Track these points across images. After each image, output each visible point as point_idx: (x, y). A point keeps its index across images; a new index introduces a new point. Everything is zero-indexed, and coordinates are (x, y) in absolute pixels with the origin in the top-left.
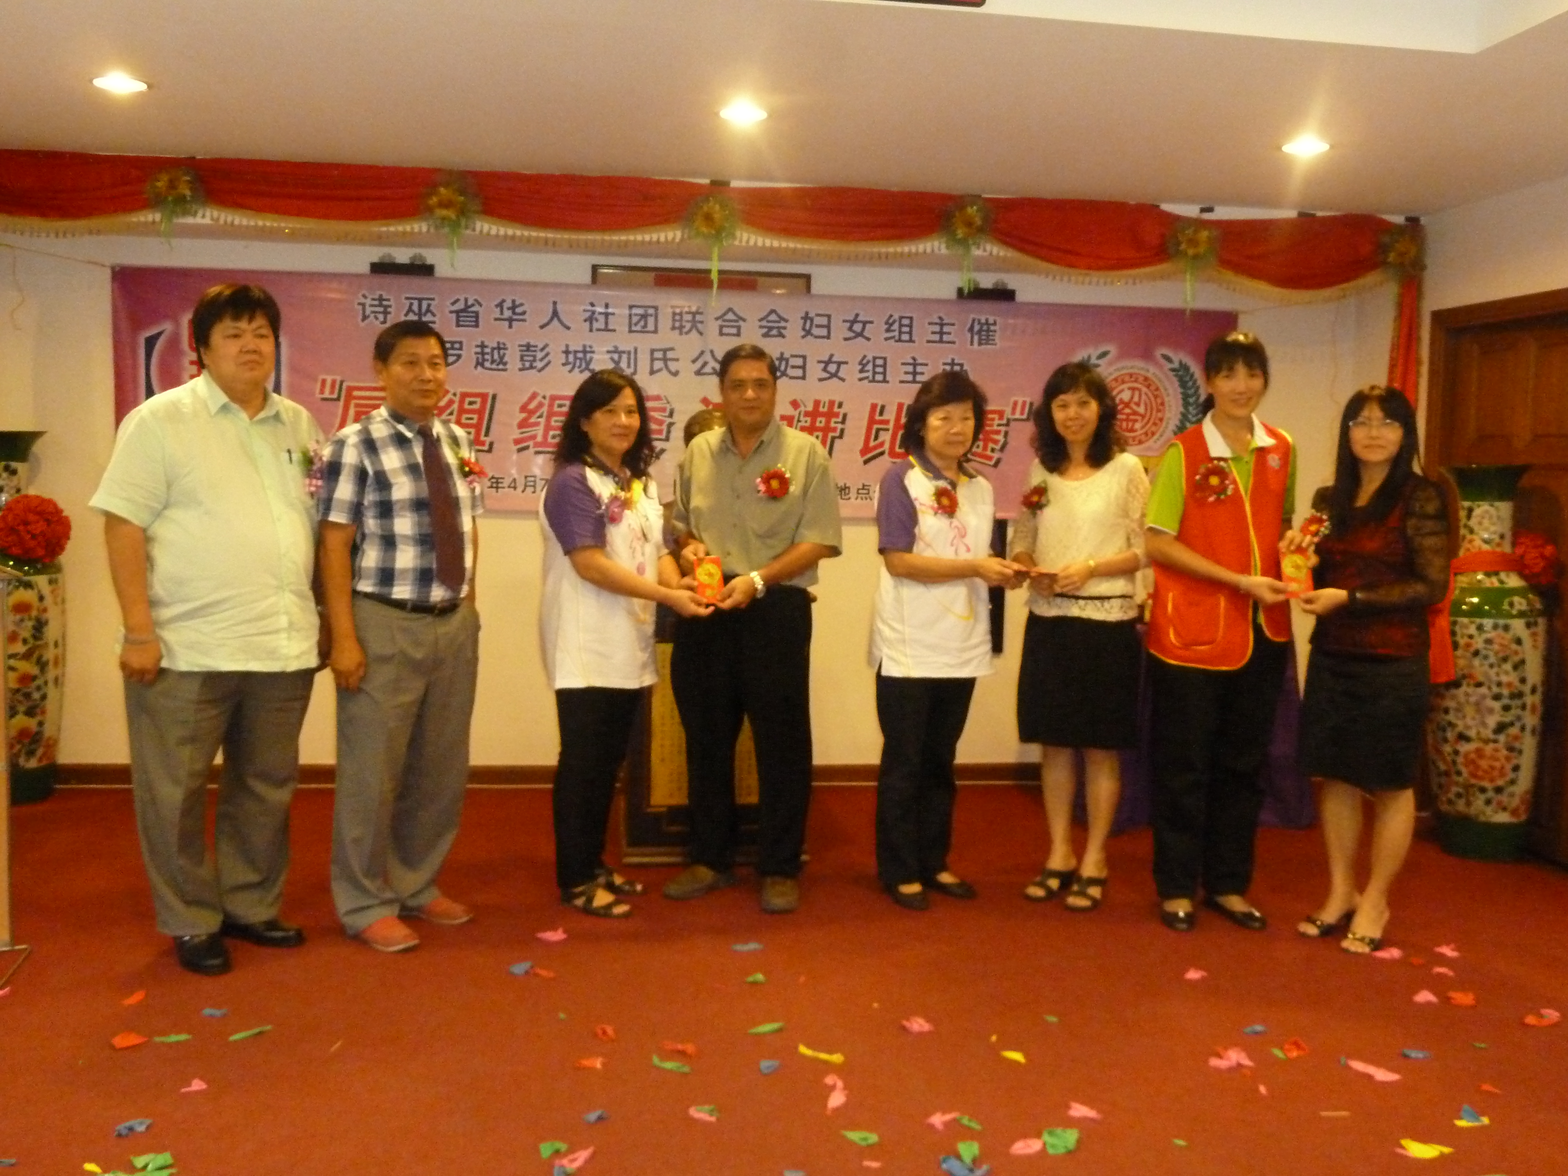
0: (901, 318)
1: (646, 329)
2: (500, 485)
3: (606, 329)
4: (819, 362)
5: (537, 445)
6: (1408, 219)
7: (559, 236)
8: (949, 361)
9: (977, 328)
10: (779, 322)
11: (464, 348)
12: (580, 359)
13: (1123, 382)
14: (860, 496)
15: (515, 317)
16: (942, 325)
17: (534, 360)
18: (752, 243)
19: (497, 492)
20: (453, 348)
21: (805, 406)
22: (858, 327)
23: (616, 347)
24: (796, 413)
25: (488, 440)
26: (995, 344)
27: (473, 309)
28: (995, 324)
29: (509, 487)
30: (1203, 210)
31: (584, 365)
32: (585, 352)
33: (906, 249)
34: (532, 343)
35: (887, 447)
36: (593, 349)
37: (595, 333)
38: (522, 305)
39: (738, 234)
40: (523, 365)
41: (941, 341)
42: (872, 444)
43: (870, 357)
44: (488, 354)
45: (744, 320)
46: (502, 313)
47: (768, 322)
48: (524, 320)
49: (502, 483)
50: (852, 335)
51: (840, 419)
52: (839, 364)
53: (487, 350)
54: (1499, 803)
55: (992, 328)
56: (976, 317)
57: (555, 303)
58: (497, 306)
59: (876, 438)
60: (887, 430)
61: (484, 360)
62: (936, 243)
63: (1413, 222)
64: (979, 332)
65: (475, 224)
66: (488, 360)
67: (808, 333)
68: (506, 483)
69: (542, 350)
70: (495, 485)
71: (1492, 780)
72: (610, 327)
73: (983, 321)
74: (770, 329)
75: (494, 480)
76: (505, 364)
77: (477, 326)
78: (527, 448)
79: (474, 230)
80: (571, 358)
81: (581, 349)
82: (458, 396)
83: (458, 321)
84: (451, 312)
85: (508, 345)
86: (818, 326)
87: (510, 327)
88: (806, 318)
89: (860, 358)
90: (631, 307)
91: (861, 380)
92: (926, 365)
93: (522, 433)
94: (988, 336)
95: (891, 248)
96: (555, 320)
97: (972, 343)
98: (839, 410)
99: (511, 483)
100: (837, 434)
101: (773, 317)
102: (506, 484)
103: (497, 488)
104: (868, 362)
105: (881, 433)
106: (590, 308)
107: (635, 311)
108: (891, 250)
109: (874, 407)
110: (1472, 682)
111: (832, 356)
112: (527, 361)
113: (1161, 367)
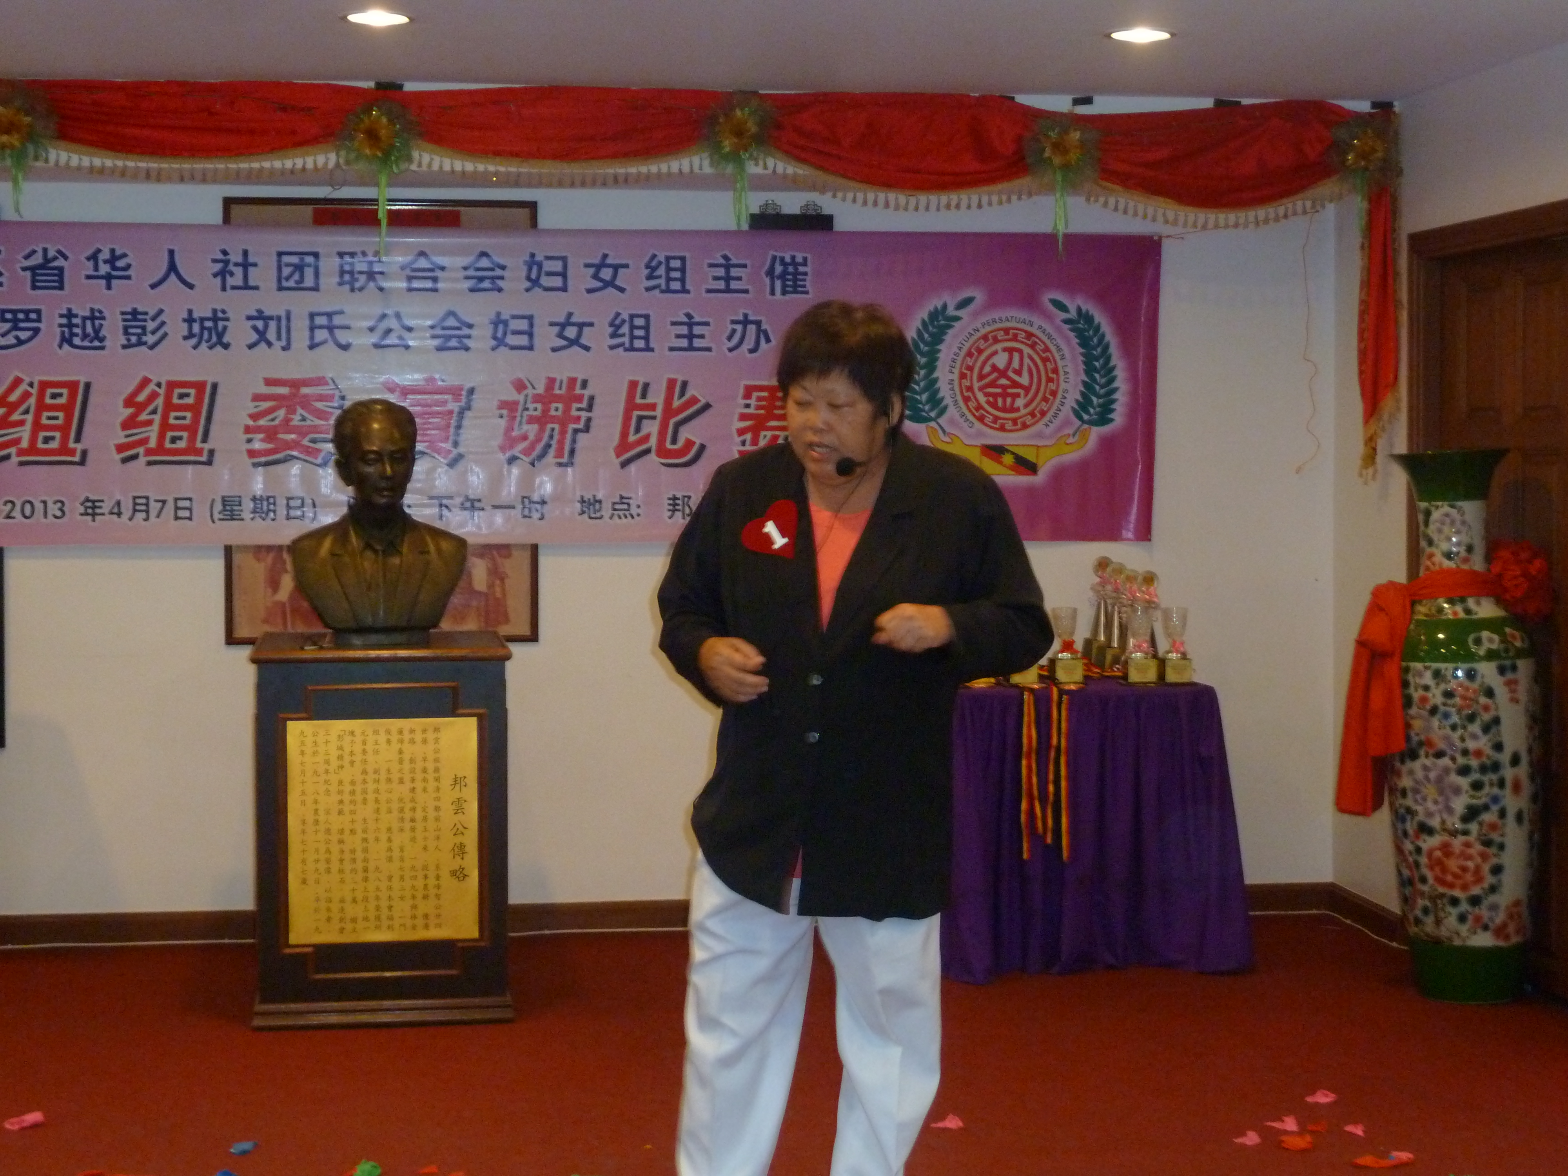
0: (668, 259)
1: (302, 285)
2: (98, 511)
3: (246, 287)
4: (552, 324)
5: (149, 452)
6: (1375, 105)
7: (165, 166)
8: (741, 318)
9: (779, 269)
10: (492, 270)
11: (44, 319)
12: (209, 330)
13: (996, 340)
14: (616, 512)
15: (114, 273)
16: (728, 267)
17: (145, 335)
18: (435, 167)
19: (94, 520)
20: (28, 320)
21: (534, 388)
22: (607, 274)
23: (260, 312)
24: (521, 398)
25: (79, 447)
26: (807, 293)
27: (55, 264)
28: (805, 263)
29: (112, 513)
30: (1077, 102)
31: (214, 339)
32: (215, 319)
33: (654, 169)
34: (140, 309)
35: (653, 442)
36: (227, 315)
37: (229, 292)
38: (125, 255)
39: (416, 154)
40: (128, 340)
41: (728, 290)
42: (632, 438)
43: (625, 316)
44: (77, 326)
45: (443, 269)
46: (96, 268)
47: (478, 269)
48: (128, 278)
49: (100, 507)
50: (599, 284)
51: (584, 405)
52: (581, 326)
53: (75, 321)
54: (1478, 919)
55: (801, 269)
56: (778, 254)
57: (171, 253)
58: (88, 259)
59: (638, 430)
60: (654, 418)
61: (73, 335)
62: (696, 160)
63: (1384, 108)
64: (783, 276)
65: (47, 153)
66: (77, 335)
67: (535, 283)
68: (106, 507)
69: (153, 319)
70: (90, 511)
71: (1465, 887)
72: (251, 283)
73: (788, 259)
74: (481, 279)
75: (89, 504)
76: (102, 340)
77: (61, 288)
78: (135, 457)
79: (47, 161)
80: (196, 328)
81: (209, 314)
82: (36, 385)
83: (34, 281)
84: (24, 269)
85: (106, 314)
86: (550, 274)
87: (109, 287)
88: (532, 262)
89: (612, 316)
90: (280, 254)
91: (612, 348)
92: (707, 324)
93: (127, 436)
94: (795, 280)
95: (633, 169)
96: (173, 277)
97: (773, 293)
98: (583, 392)
99: (113, 508)
100: (581, 426)
101: (484, 263)
102: (106, 510)
103: (94, 515)
104: (624, 321)
105: (645, 422)
106: (221, 256)
107: (286, 259)
108: (633, 170)
109: (633, 385)
110: (1431, 752)
111: (570, 315)
112: (134, 334)
113: (1049, 317)
